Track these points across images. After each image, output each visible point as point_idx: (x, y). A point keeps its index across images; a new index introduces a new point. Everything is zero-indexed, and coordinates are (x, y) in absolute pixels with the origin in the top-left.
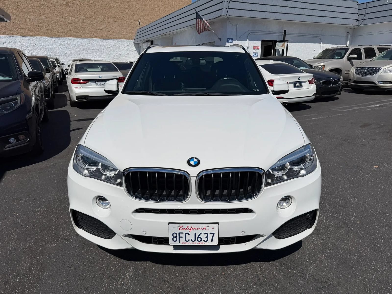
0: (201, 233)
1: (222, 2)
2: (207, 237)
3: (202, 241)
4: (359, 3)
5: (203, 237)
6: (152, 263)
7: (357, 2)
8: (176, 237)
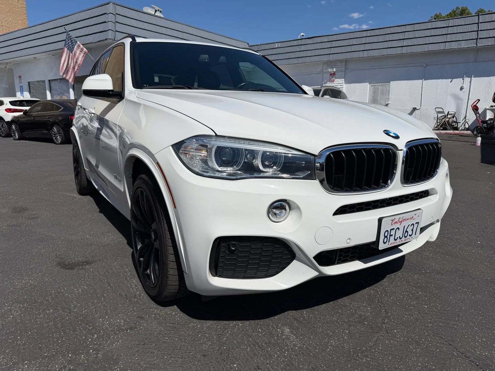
0: (409, 225)
1: (105, 22)
2: (412, 230)
3: (408, 237)
4: (250, 45)
5: (409, 230)
6: (296, 311)
7: (248, 44)
8: (386, 237)
